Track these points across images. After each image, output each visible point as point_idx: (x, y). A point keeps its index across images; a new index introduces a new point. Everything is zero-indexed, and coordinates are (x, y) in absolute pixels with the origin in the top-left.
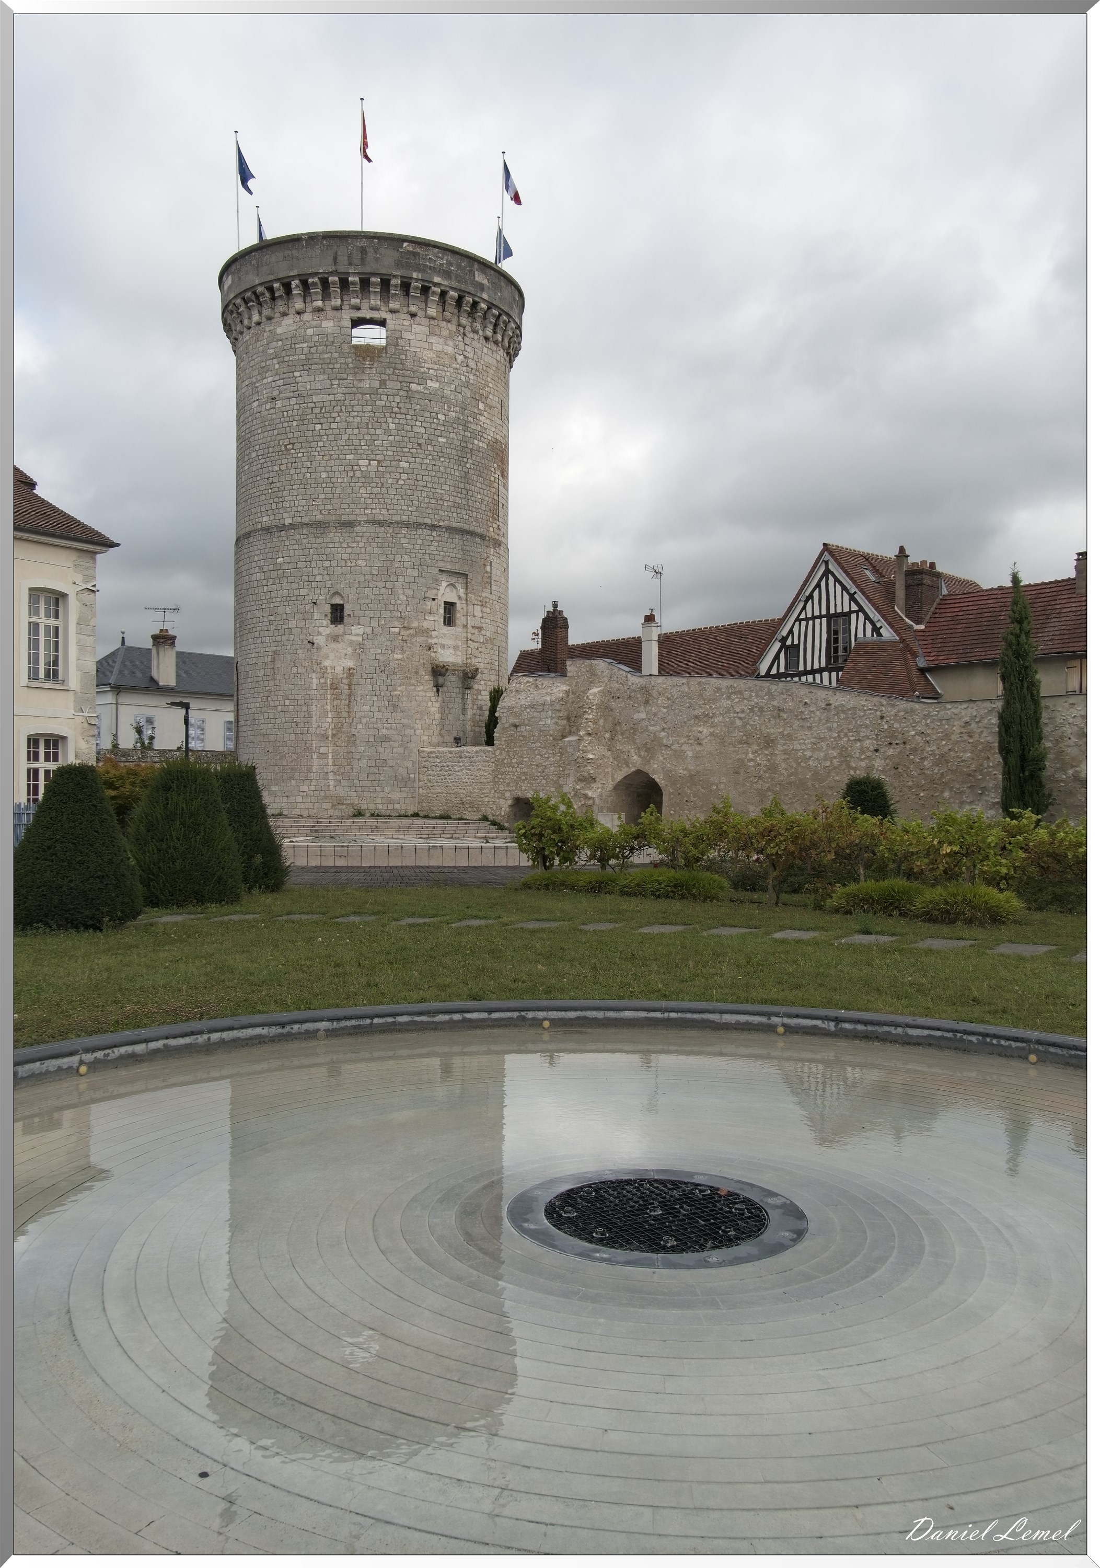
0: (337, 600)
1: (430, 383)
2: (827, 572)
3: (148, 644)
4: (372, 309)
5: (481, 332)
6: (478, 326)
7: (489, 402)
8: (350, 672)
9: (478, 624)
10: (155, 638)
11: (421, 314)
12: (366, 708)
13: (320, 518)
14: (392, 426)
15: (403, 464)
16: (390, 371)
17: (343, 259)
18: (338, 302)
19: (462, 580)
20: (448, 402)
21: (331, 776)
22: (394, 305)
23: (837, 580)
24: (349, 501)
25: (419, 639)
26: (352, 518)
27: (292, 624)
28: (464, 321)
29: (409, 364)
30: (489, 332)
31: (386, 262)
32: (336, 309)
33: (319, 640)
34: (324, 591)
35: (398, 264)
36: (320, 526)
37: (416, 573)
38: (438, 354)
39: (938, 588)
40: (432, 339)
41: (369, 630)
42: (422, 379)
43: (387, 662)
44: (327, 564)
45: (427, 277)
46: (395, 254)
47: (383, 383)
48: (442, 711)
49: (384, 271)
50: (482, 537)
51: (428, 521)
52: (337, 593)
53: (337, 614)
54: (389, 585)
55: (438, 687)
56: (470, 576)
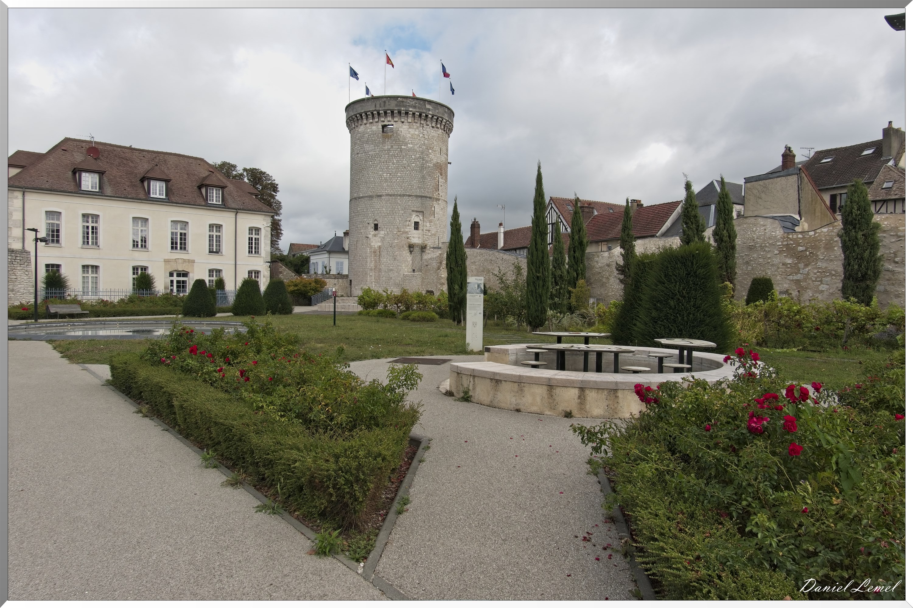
0: (376, 222)
1: (409, 145)
2: (552, 207)
3: (342, 235)
4: (389, 121)
5: (430, 125)
6: (428, 123)
7: (434, 149)
8: (380, 247)
9: (428, 228)
10: (344, 233)
11: (406, 121)
12: (385, 260)
13: (371, 194)
14: (395, 161)
15: (399, 174)
16: (394, 142)
17: (378, 105)
18: (377, 120)
19: (421, 214)
20: (416, 151)
21: (373, 283)
22: (396, 119)
23: (554, 210)
24: (380, 188)
25: (404, 235)
26: (381, 194)
27: (362, 231)
28: (422, 122)
29: (401, 139)
30: (434, 125)
31: (392, 105)
32: (376, 122)
33: (370, 236)
34: (372, 219)
35: (397, 106)
36: (371, 197)
37: (403, 212)
38: (412, 135)
39: (593, 213)
40: (410, 130)
41: (386, 232)
42: (406, 144)
43: (392, 243)
44: (373, 210)
45: (407, 109)
46: (396, 102)
47: (392, 147)
48: (413, 260)
49: (391, 108)
50: (430, 198)
51: (408, 194)
52: (376, 220)
53: (376, 227)
54: (393, 216)
55: (411, 252)
56: (425, 212)
